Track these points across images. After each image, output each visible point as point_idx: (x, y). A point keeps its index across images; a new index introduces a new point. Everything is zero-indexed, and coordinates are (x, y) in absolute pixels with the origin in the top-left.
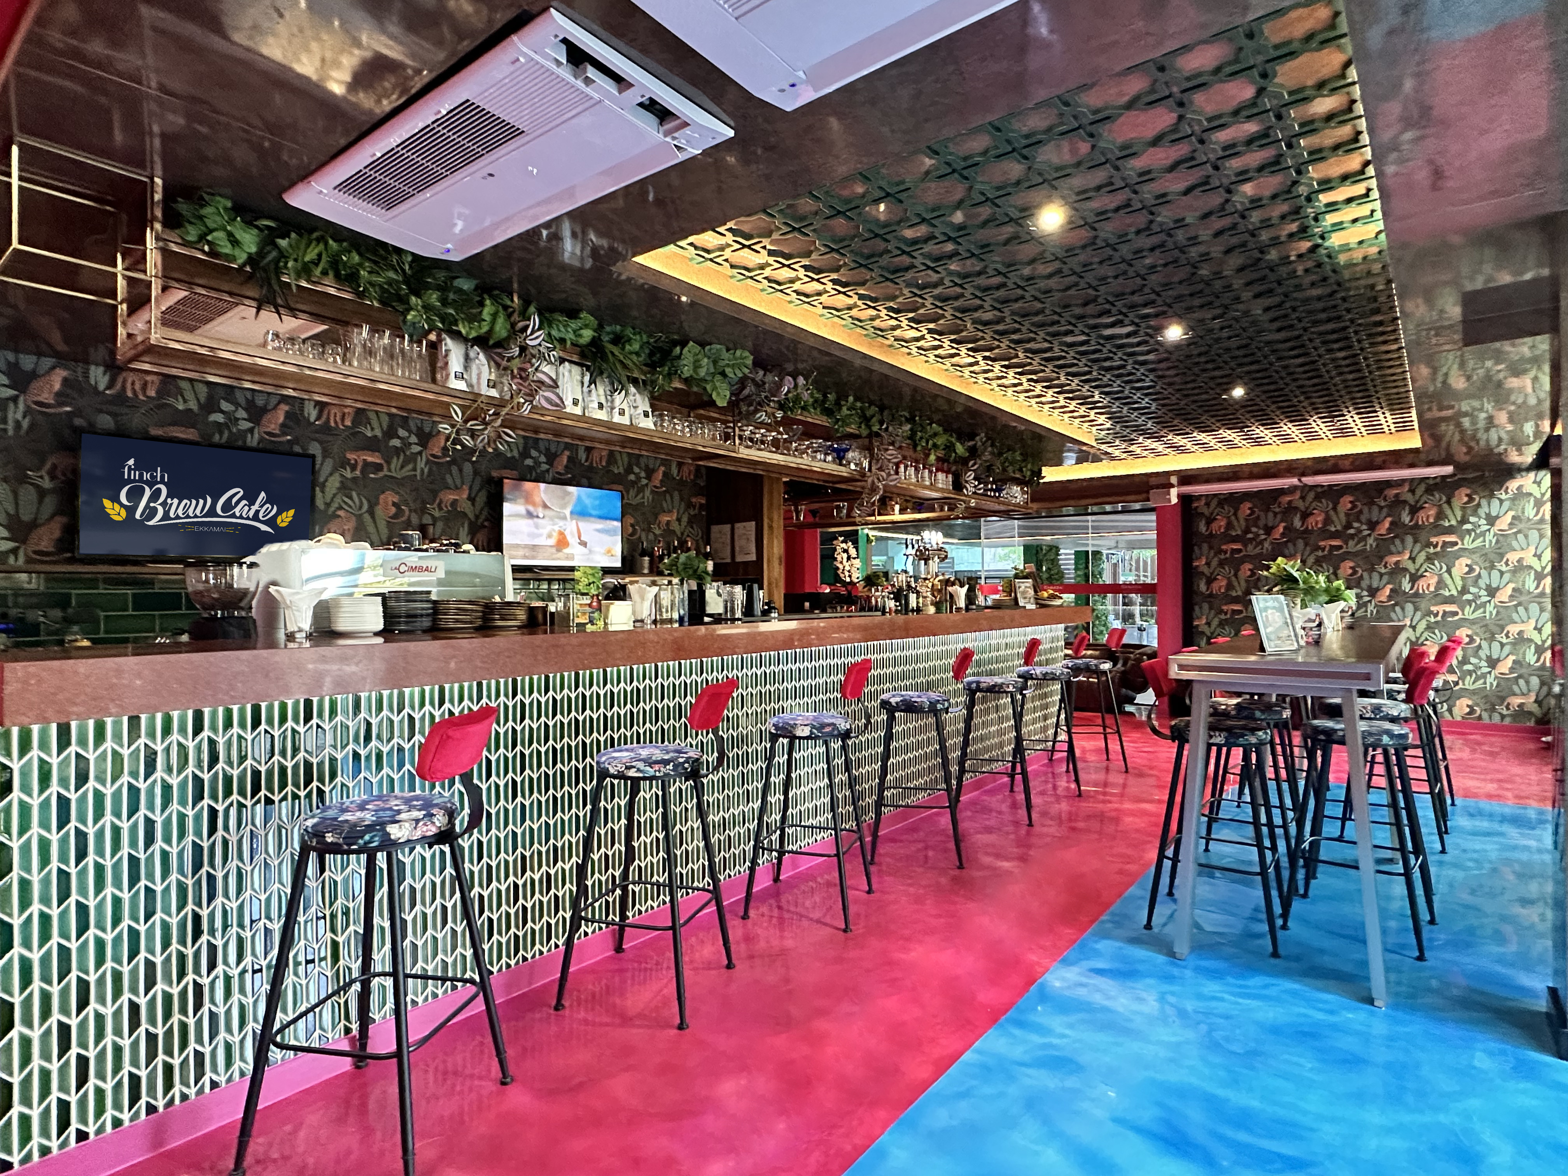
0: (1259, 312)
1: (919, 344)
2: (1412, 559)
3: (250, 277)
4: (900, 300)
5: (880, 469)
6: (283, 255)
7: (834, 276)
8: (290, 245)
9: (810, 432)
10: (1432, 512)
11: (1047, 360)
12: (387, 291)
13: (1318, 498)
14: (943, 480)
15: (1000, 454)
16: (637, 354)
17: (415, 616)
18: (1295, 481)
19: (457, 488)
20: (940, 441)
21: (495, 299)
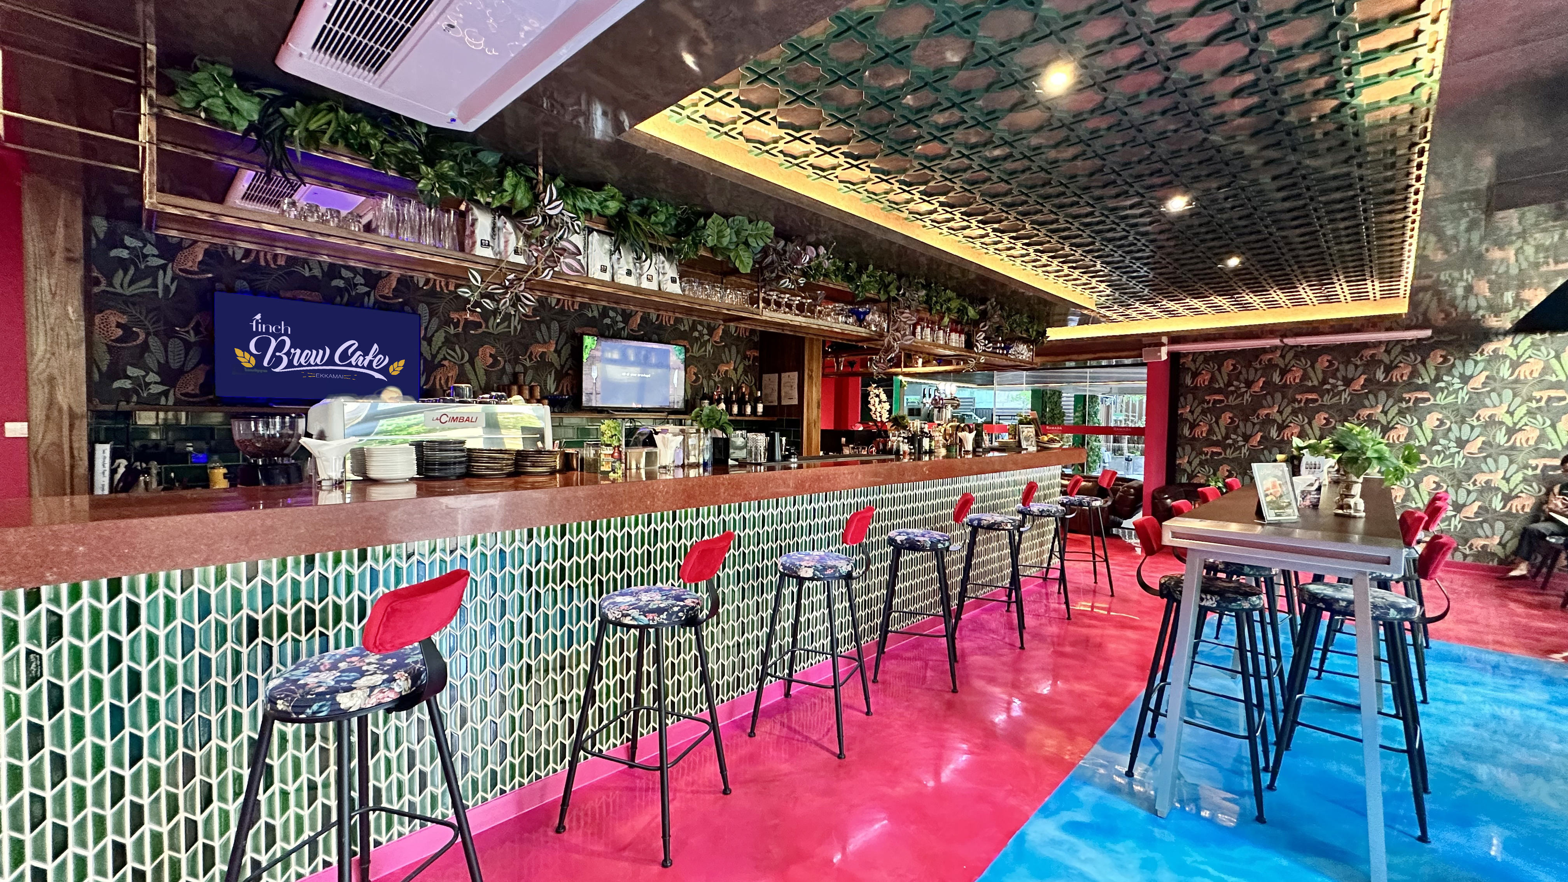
0: (1268, 180)
1: (933, 217)
2: (1384, 412)
3: (257, 145)
4: (911, 172)
5: (897, 330)
6: (289, 124)
7: (845, 149)
8: (296, 113)
9: (833, 296)
10: (1407, 371)
11: (1054, 231)
12: (402, 160)
13: (1296, 356)
14: (957, 340)
15: (1009, 316)
16: (663, 225)
17: (446, 464)
18: (1277, 342)
19: (545, 342)
20: (954, 305)
21: (518, 172)
